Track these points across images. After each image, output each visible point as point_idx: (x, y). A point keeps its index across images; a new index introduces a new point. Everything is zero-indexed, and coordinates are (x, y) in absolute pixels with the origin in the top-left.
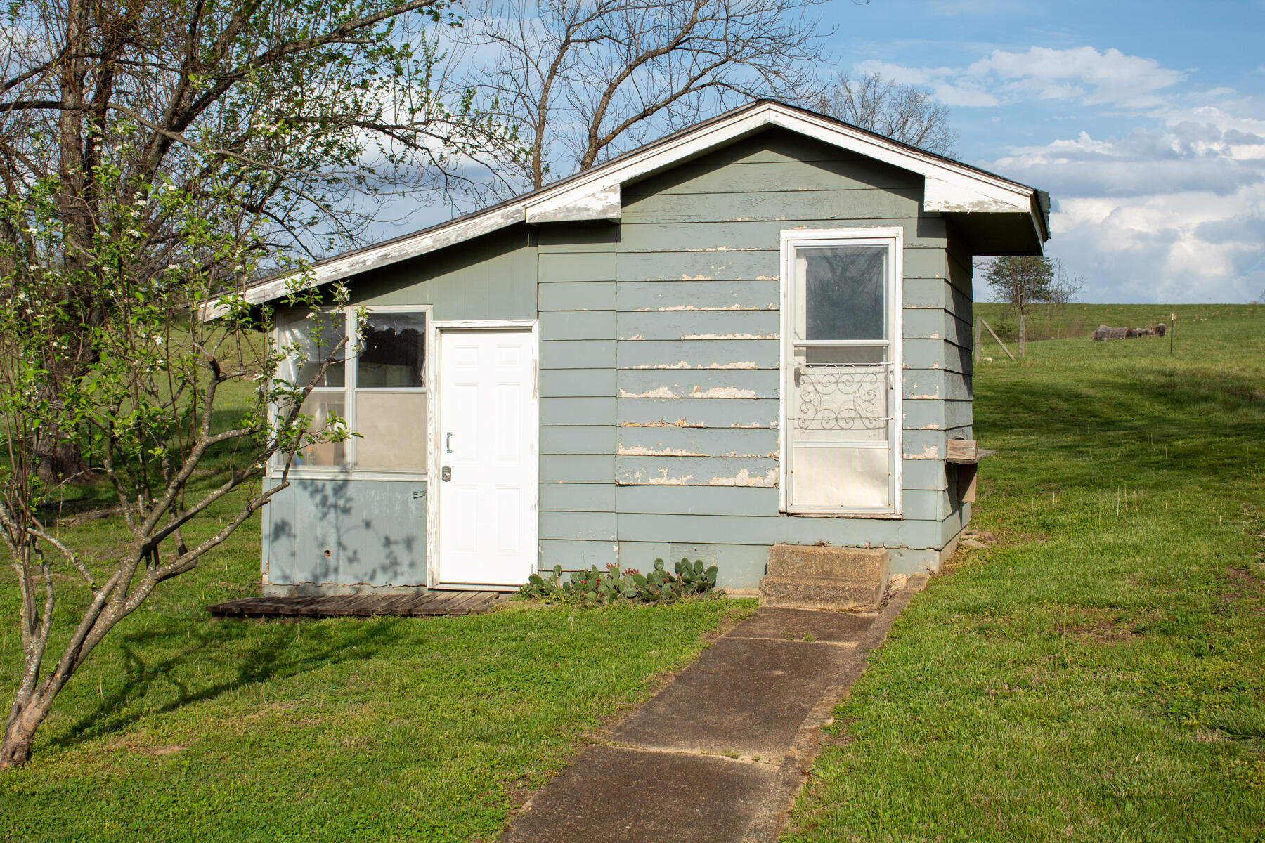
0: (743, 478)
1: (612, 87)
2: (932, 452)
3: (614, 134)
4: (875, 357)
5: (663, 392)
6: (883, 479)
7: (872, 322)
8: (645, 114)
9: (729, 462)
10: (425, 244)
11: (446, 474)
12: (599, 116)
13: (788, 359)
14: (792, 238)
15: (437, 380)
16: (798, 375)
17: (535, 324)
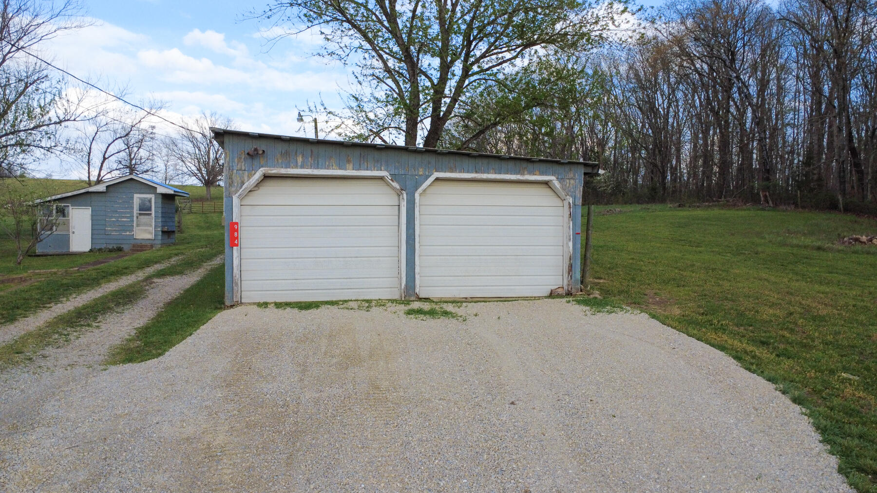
0: (128, 233)
1: (109, 145)
2: (159, 229)
3: (109, 157)
4: (151, 214)
5: (114, 219)
6: (150, 233)
7: (150, 209)
8: (118, 152)
9: (126, 231)
10: (70, 194)
11: (73, 233)
12: (106, 152)
13: (135, 215)
14: (136, 196)
15: (72, 217)
16: (137, 217)
17: (90, 208)
